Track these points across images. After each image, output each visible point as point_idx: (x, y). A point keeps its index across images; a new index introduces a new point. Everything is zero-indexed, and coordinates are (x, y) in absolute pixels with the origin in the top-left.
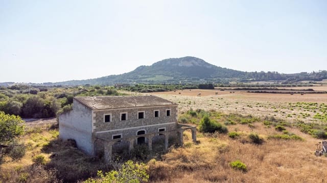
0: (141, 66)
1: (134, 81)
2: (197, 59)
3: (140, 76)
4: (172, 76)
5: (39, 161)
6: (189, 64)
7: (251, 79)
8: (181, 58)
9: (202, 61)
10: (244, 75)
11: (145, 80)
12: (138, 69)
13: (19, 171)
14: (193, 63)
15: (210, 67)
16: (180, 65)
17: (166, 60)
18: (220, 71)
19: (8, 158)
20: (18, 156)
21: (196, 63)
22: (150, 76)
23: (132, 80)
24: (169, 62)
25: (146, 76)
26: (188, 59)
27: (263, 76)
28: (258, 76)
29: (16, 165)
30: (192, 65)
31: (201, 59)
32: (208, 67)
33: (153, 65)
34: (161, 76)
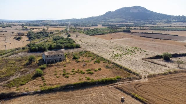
0: (108, 12)
1: (103, 21)
2: (141, 8)
3: (107, 18)
4: (125, 18)
5: (37, 63)
6: (136, 11)
7: (174, 21)
8: (132, 7)
9: (145, 9)
10: (171, 18)
11: (109, 20)
12: (107, 13)
13: (34, 64)
14: (138, 10)
15: (149, 13)
16: (131, 11)
17: (123, 8)
18: (155, 15)
19: (33, 62)
20: (34, 62)
21: (141, 10)
22: (112, 18)
23: (102, 20)
24: (124, 10)
25: (111, 18)
26: (136, 7)
27: (183, 19)
28: (179, 19)
29: (34, 63)
30: (138, 11)
31: (144, 8)
32: (148, 13)
33: (115, 11)
34: (119, 18)
